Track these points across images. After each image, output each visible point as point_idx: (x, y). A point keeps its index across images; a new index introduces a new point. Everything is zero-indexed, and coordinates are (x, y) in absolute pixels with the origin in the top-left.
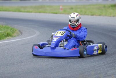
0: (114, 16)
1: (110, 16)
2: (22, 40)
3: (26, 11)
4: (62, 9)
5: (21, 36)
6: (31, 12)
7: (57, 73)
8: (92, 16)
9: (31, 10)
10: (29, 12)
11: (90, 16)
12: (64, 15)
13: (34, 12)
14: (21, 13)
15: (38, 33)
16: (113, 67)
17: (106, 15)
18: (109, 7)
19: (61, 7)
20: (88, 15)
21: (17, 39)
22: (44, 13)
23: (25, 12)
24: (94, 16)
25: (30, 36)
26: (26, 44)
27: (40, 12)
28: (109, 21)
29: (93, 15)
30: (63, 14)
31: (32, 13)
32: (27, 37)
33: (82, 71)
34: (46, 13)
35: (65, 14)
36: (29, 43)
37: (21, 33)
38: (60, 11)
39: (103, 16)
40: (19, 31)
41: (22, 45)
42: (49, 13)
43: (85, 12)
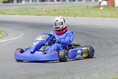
0: (96, 17)
1: (93, 17)
2: (8, 41)
4: (45, 11)
5: (7, 37)
6: (15, 15)
8: (75, 18)
10: (13, 14)
11: (72, 17)
13: (18, 15)
14: (6, 15)
15: (23, 34)
17: (88, 16)
19: (44, 9)
20: (71, 16)
21: (3, 40)
23: (9, 14)
24: (77, 17)
25: (16, 37)
26: (12, 44)
27: (24, 15)
28: (90, 22)
30: (46, 15)
31: (17, 16)
32: (13, 38)
34: (30, 15)
35: (49, 16)
38: (44, 13)
39: (85, 17)
40: (5, 32)
42: (33, 15)
43: (68, 14)
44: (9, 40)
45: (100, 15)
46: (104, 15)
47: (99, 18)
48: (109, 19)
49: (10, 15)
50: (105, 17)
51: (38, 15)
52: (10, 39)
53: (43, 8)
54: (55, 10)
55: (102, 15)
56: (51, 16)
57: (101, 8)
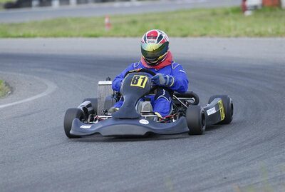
0: (237, 36)
1: (229, 37)
2: (13, 106)
3: (21, 34)
4: (109, 25)
5: (11, 96)
6: (34, 36)
7: (104, 183)
8: (185, 39)
9: (32, 32)
10: (29, 36)
12: (114, 39)
13: (41, 36)
14: (9, 39)
15: (51, 87)
16: (239, 160)
17: (217, 35)
18: (227, 13)
19: (106, 21)
21: (1, 104)
22: (66, 36)
23: (20, 37)
24: (190, 39)
25: (34, 95)
26: (25, 115)
27: (55, 36)
28: (225, 49)
29: (185, 36)
30: (112, 36)
31: (38, 39)
32: (26, 97)
33: (165, 174)
34: (71, 36)
35: (118, 37)
36: (32, 113)
37: (12, 90)
38: (106, 30)
39: (211, 37)
40: (7, 84)
41: (14, 117)
42: (78, 36)
44: (16, 105)
45: (248, 29)
46: (257, 31)
47: (246, 39)
48: (271, 39)
49: (19, 39)
50: (260, 35)
51: (91, 36)
52: (20, 102)
53: (104, 18)
54: (134, 22)
55: (253, 31)
56: (125, 36)
57: (248, 13)
